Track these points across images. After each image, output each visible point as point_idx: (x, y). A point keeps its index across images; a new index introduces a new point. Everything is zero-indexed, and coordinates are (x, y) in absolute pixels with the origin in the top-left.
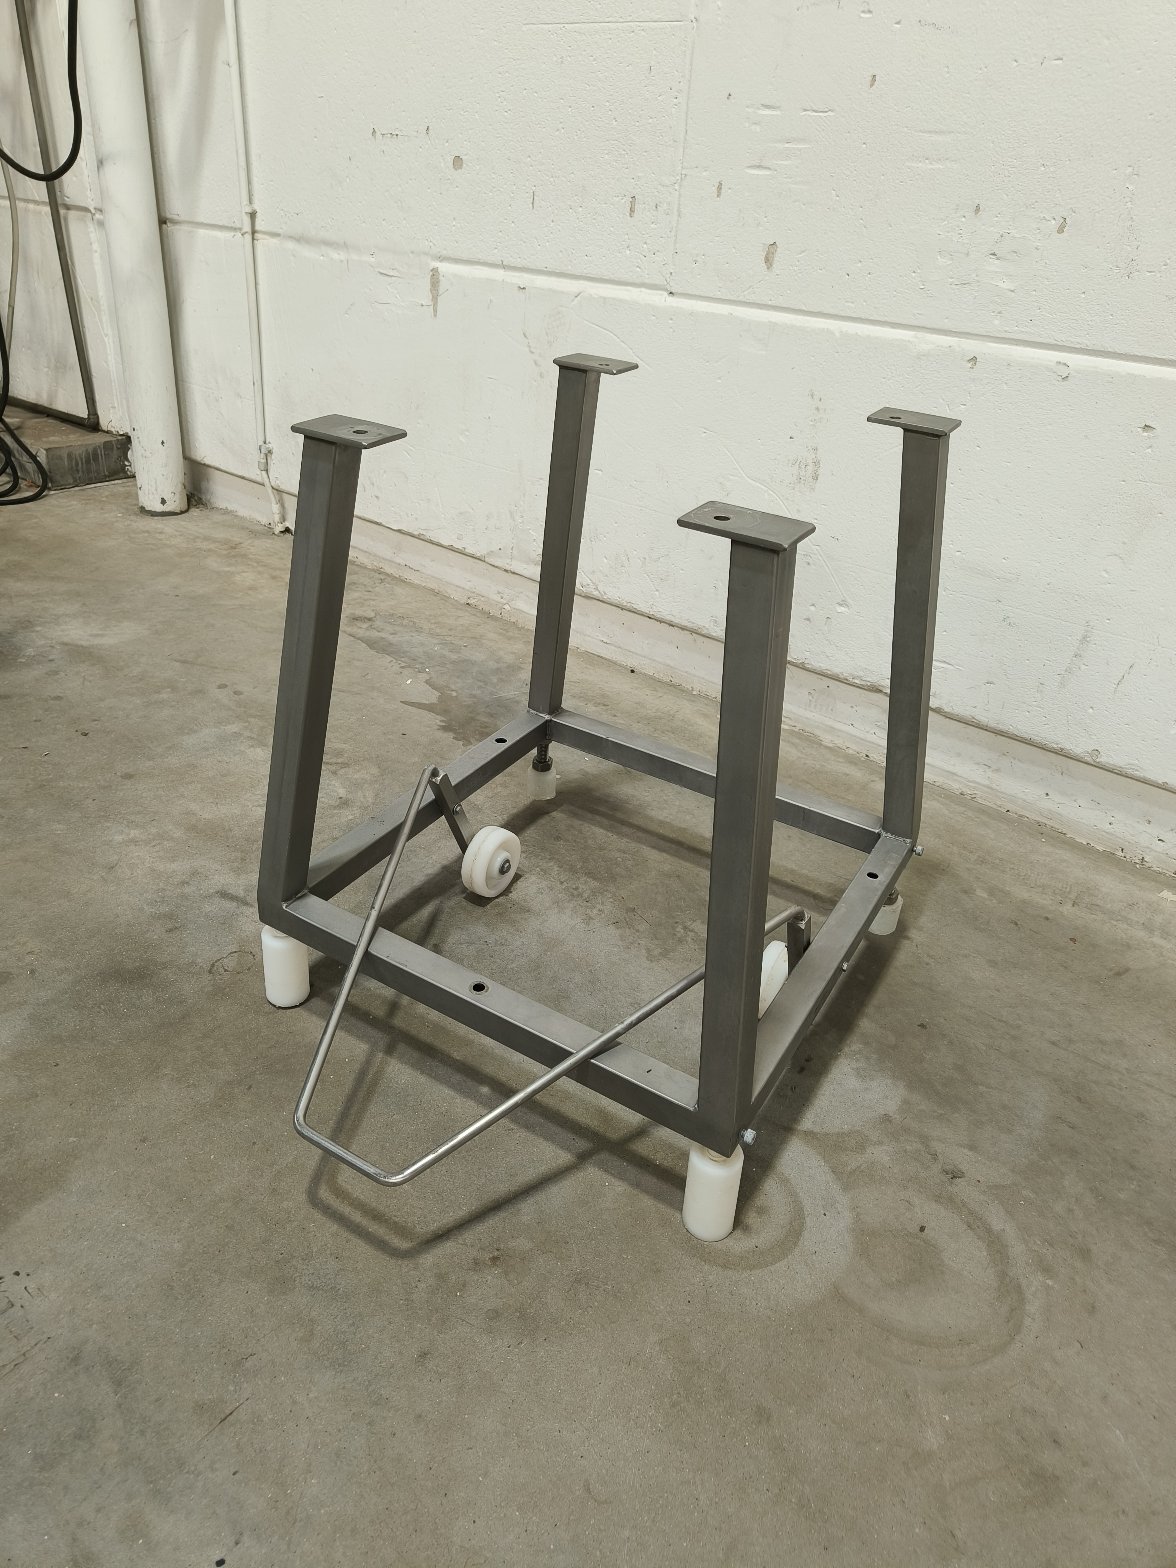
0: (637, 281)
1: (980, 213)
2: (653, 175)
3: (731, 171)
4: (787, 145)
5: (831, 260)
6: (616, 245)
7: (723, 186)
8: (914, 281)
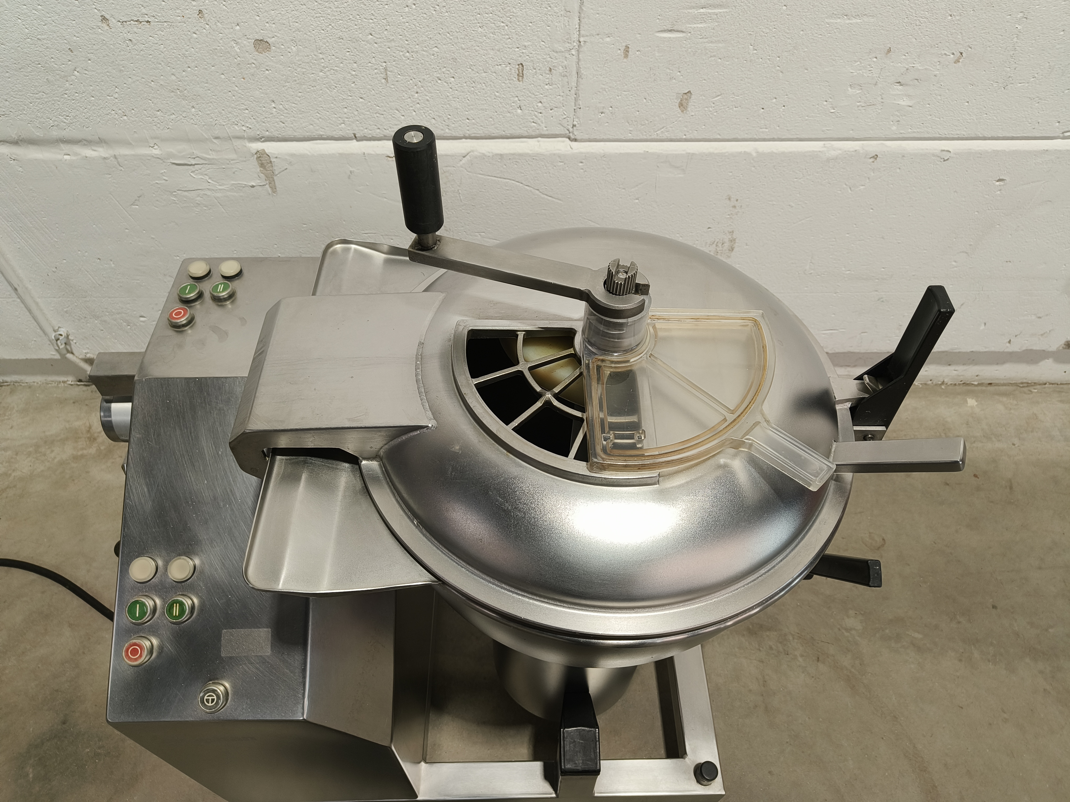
0: (533, 134)
1: (891, 53)
2: (543, 43)
3: (639, 35)
4: (702, 10)
5: (747, 100)
6: (504, 107)
7: (630, 49)
8: (826, 107)
